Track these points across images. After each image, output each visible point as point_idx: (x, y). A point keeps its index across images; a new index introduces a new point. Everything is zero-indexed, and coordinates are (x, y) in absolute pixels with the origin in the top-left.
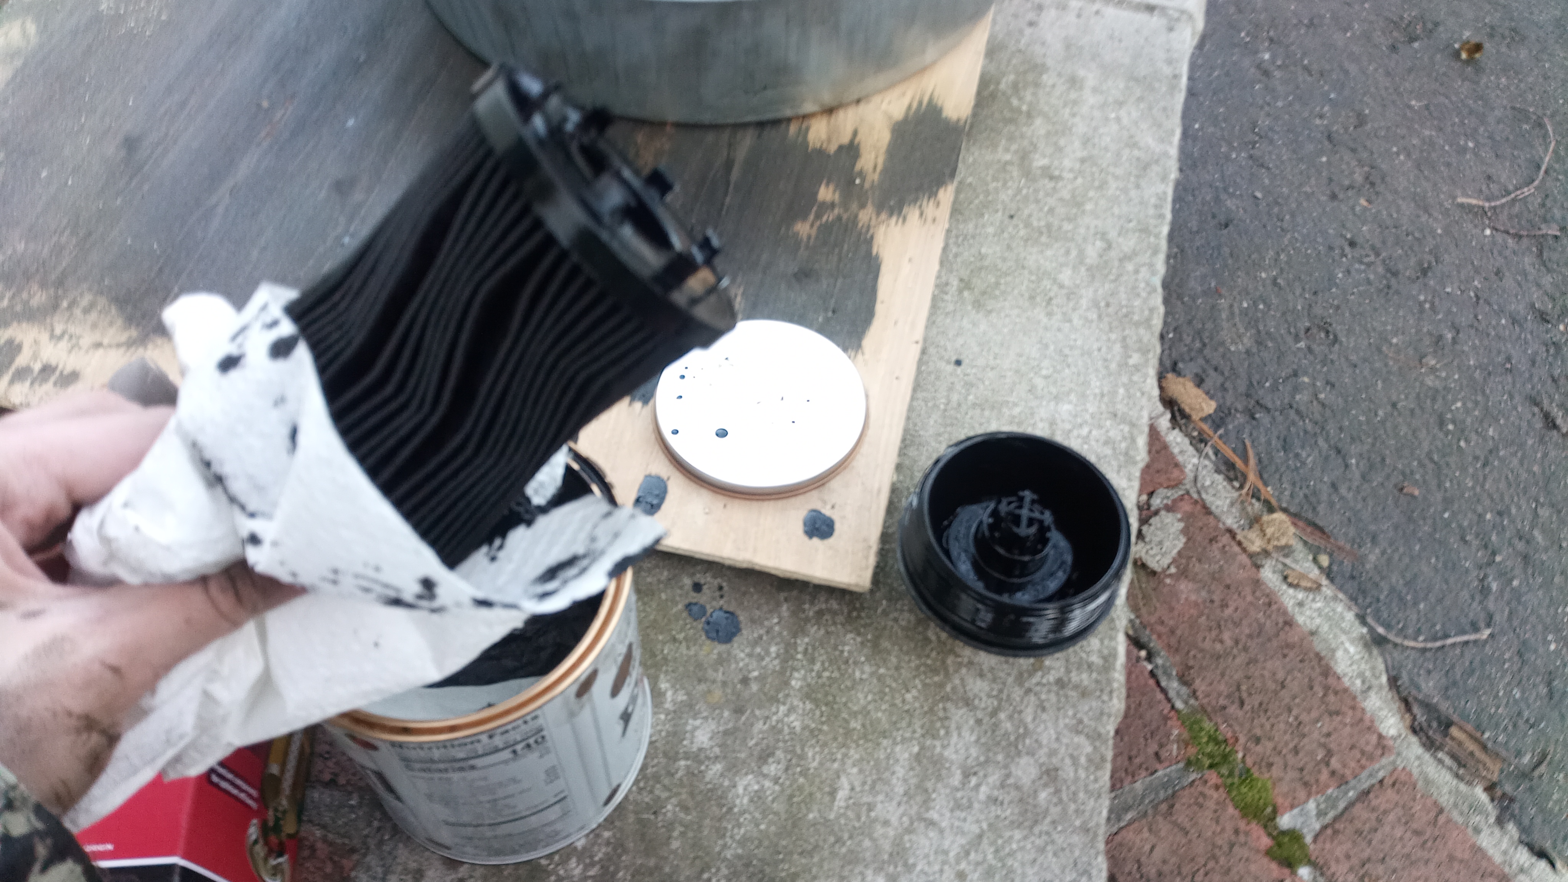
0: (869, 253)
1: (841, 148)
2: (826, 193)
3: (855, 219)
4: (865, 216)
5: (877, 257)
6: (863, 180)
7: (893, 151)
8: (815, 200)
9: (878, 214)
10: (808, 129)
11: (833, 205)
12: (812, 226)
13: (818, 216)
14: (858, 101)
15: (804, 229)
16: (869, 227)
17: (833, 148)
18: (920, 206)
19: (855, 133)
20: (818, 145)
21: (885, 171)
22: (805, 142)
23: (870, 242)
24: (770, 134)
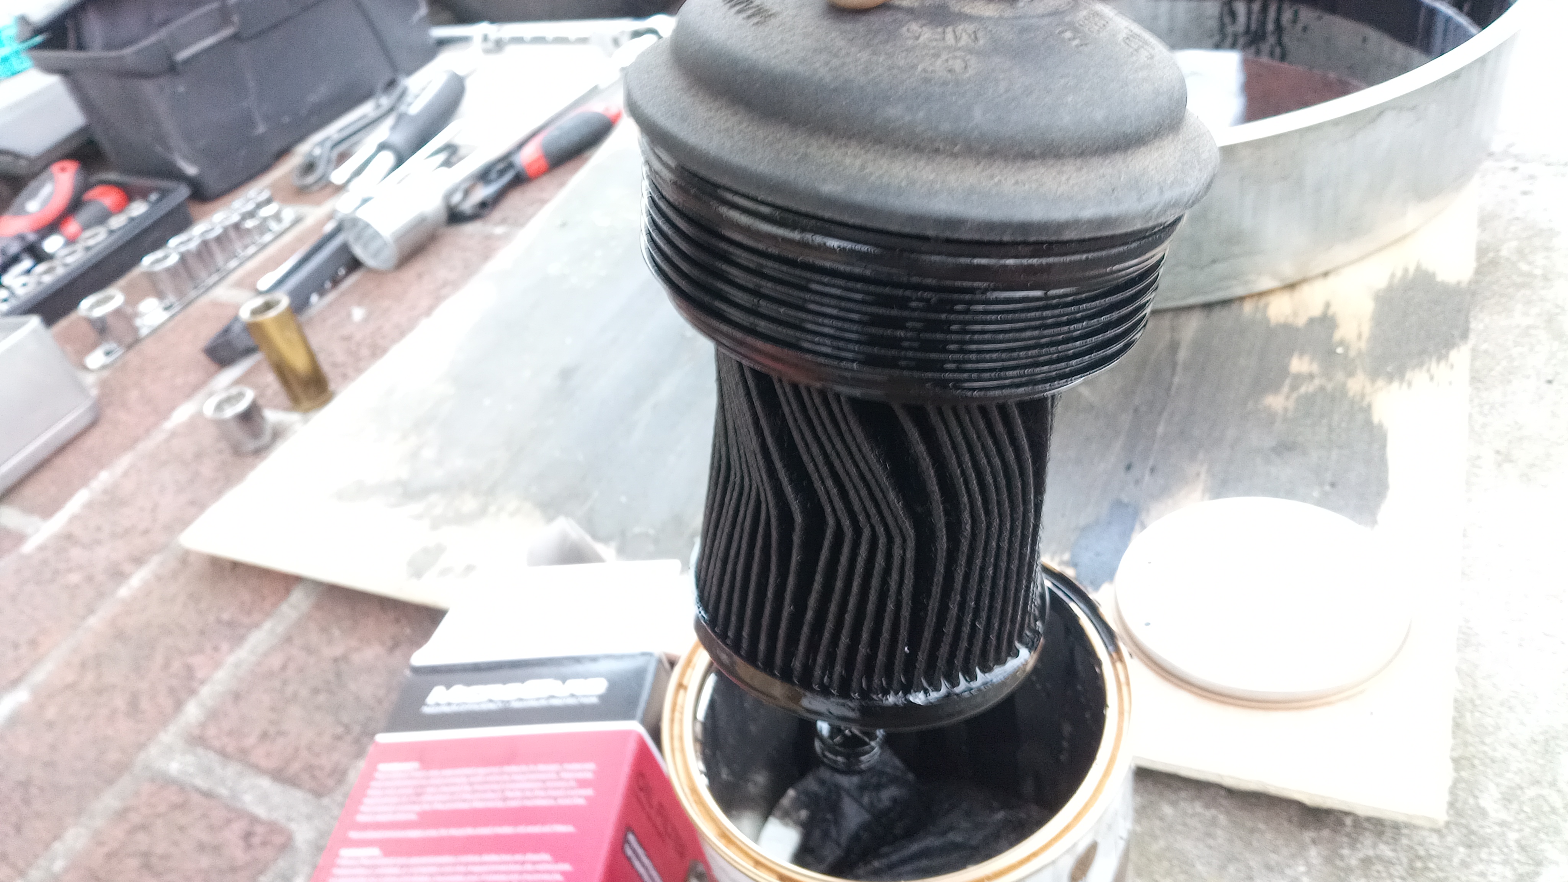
0: (1368, 422)
1: (1312, 321)
2: (1298, 365)
3: (1343, 390)
4: (1356, 384)
5: (1380, 426)
6: (1347, 348)
7: (1378, 320)
8: (1288, 373)
9: (1373, 381)
10: (1266, 306)
11: (1311, 376)
12: (1288, 398)
13: (1294, 388)
14: (1326, 274)
15: (1276, 402)
16: (1363, 396)
17: (1301, 321)
18: (1428, 370)
19: (1328, 305)
20: (1282, 320)
21: (1373, 338)
22: (1267, 320)
23: (1368, 410)
24: (1219, 314)
